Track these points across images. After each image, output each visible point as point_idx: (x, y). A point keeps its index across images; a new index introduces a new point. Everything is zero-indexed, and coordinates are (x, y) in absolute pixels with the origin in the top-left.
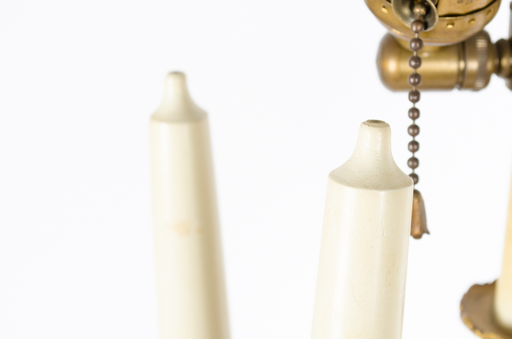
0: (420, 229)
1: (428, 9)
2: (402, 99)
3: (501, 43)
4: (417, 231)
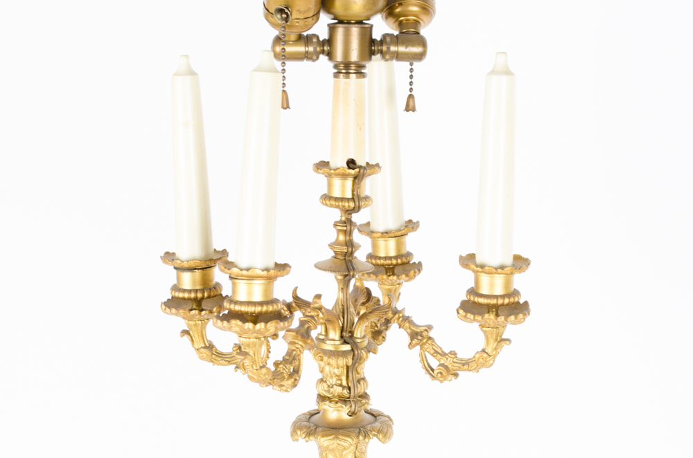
0: (286, 105)
1: (288, 16)
2: (278, 64)
3: (324, 40)
4: (285, 106)
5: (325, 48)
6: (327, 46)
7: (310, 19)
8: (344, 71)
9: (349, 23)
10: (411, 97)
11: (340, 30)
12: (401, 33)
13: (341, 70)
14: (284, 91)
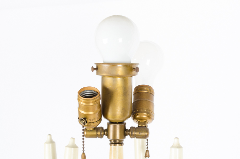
3: (105, 129)
5: (106, 133)
6: (106, 132)
7: (96, 122)
8: (113, 143)
9: (116, 123)
10: (147, 151)
11: (112, 126)
12: (139, 126)
13: (112, 142)
14: (84, 153)
